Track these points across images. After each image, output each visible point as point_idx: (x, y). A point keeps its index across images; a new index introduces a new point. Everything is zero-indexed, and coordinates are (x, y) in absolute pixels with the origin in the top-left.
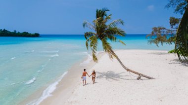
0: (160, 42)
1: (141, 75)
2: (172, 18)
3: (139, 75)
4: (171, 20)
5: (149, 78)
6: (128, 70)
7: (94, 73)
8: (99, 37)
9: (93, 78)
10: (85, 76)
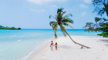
0: (91, 31)
1: (83, 46)
2: (96, 18)
3: (82, 46)
4: (95, 19)
5: (88, 48)
6: (75, 43)
7: (56, 44)
8: (58, 24)
9: (56, 47)
10: (52, 45)
